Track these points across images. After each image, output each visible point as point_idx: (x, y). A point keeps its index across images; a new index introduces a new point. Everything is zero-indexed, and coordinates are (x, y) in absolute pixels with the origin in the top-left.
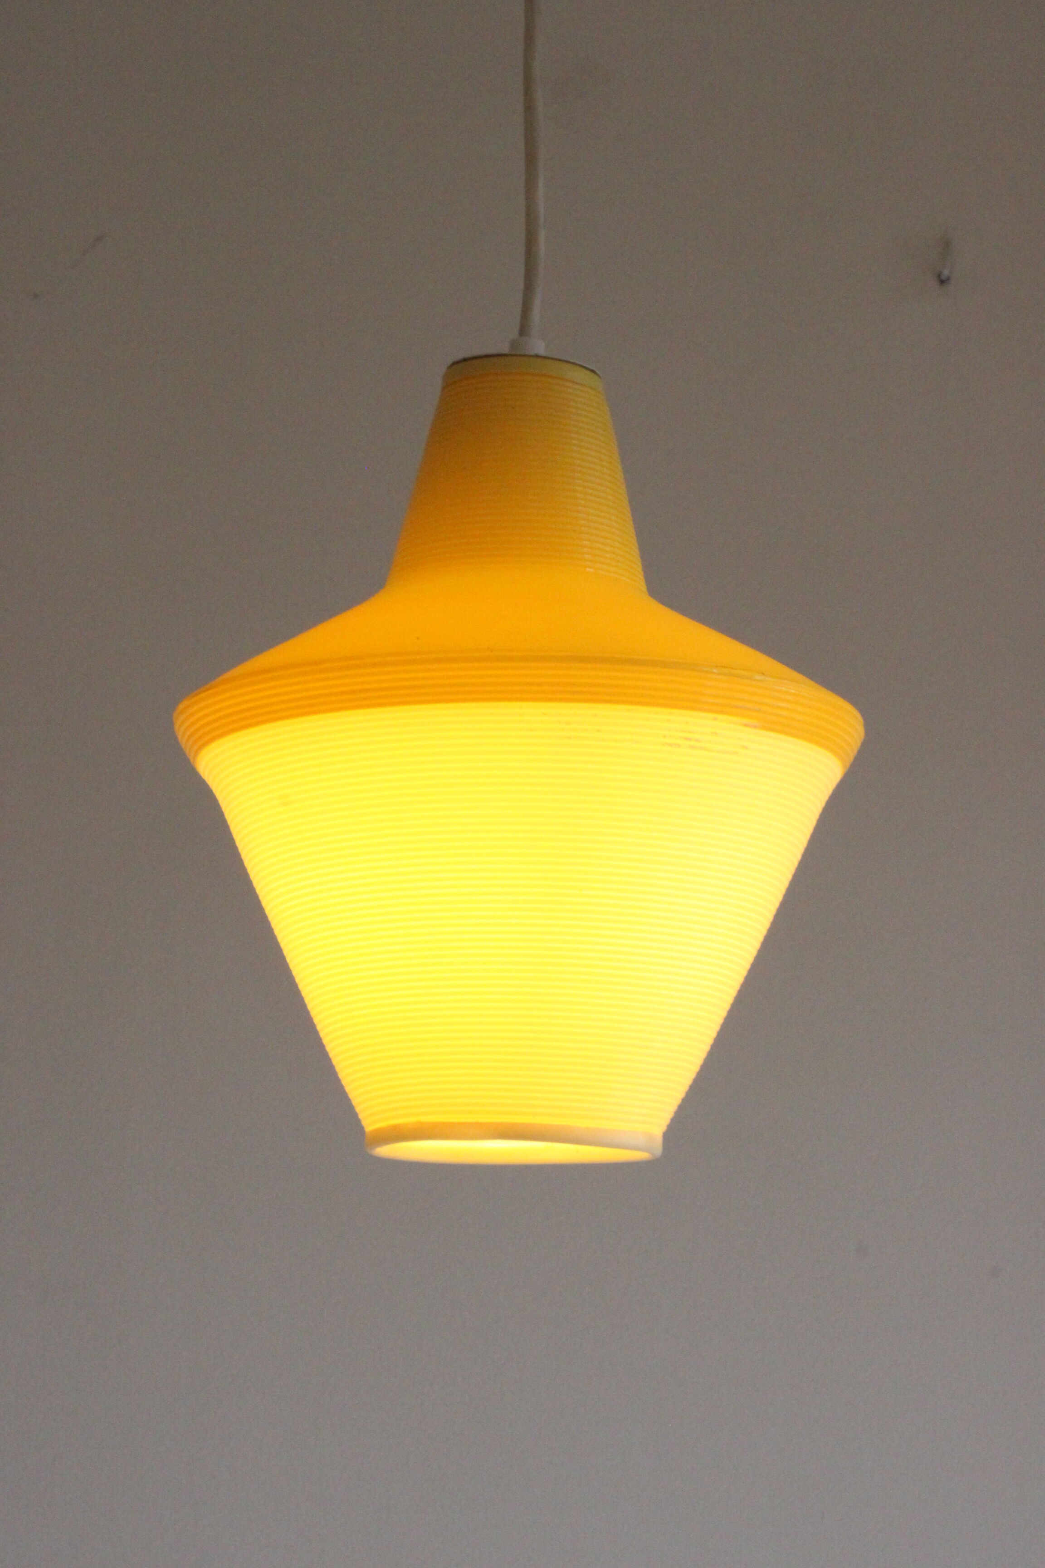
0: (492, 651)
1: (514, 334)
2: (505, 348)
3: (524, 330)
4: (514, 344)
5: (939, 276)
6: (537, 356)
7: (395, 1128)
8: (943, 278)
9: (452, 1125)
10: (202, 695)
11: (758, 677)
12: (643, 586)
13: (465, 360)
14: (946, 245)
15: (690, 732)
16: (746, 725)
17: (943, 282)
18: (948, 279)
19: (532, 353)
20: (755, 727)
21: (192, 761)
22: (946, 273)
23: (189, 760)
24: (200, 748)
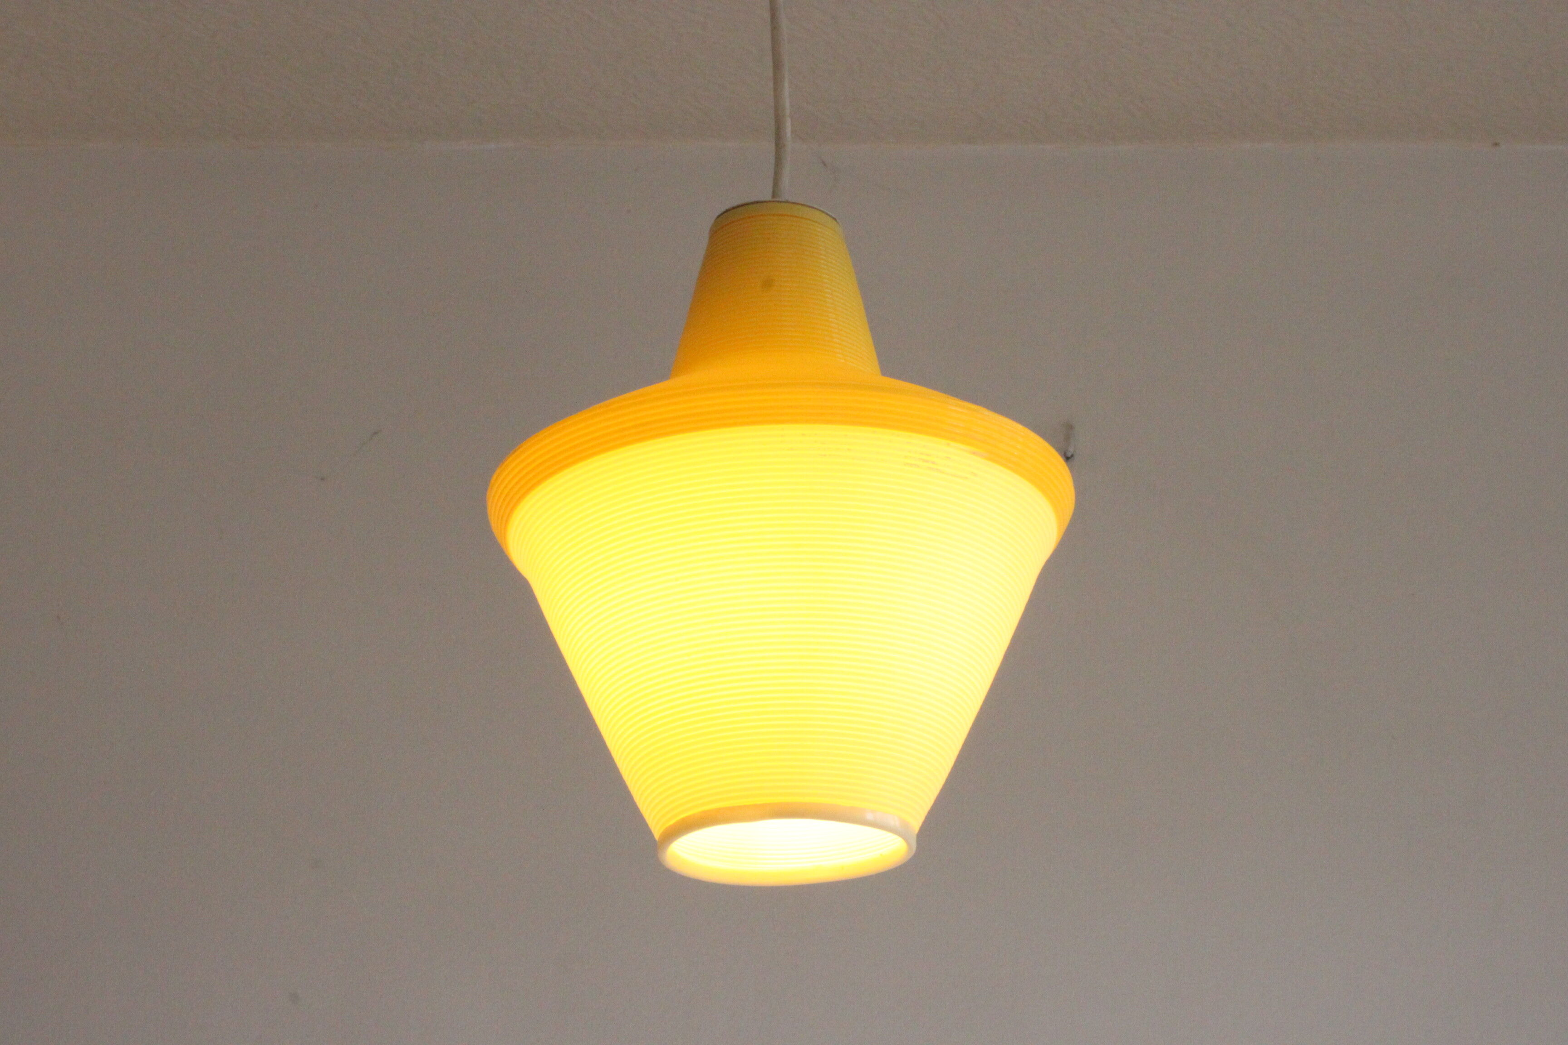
0: (756, 381)
6: (787, 202)
8: (1069, 455)
14: (1070, 427)
15: (928, 455)
18: (1072, 456)
19: (783, 200)
20: (986, 459)
22: (1071, 450)
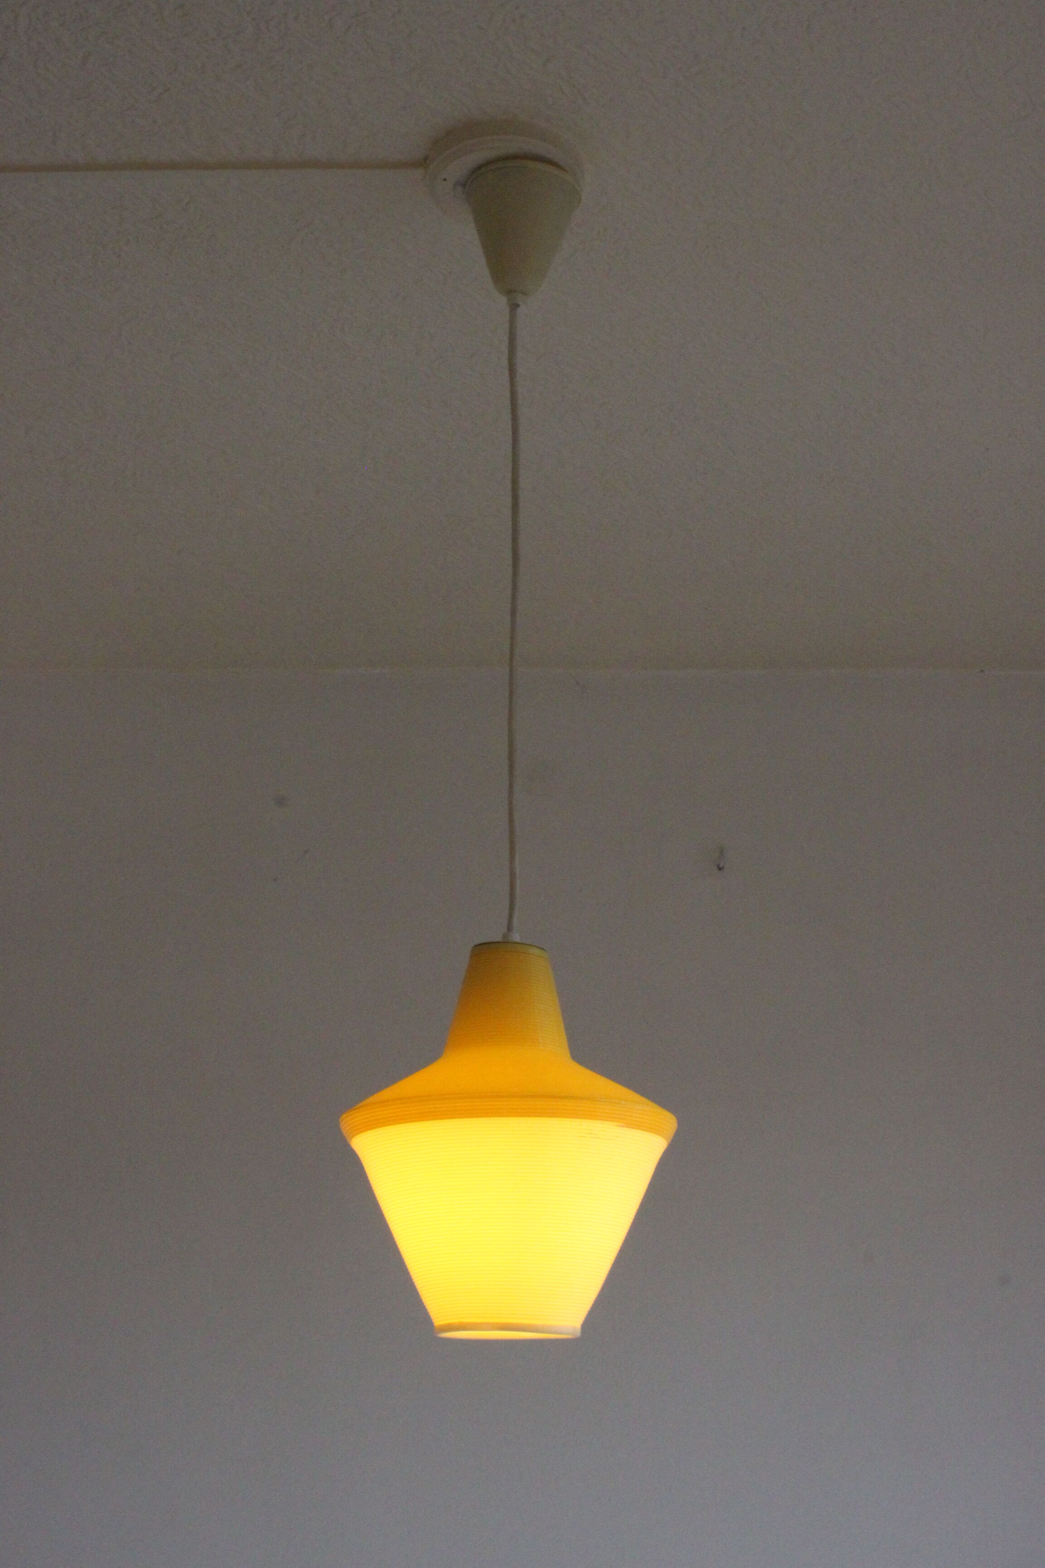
1: (505, 930)
2: (499, 939)
3: (510, 928)
4: (505, 936)
5: (718, 866)
6: (515, 943)
7: (449, 1325)
8: (720, 867)
9: (475, 1324)
10: (352, 1113)
11: (623, 1102)
12: (569, 1055)
13: (480, 944)
14: (722, 851)
16: (619, 1126)
17: (720, 869)
18: (723, 867)
19: (513, 941)
20: (623, 1127)
21: (348, 1141)
22: (721, 865)
23: (346, 1140)
24: (353, 1136)
